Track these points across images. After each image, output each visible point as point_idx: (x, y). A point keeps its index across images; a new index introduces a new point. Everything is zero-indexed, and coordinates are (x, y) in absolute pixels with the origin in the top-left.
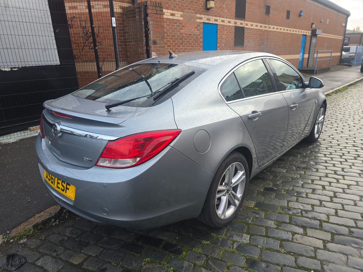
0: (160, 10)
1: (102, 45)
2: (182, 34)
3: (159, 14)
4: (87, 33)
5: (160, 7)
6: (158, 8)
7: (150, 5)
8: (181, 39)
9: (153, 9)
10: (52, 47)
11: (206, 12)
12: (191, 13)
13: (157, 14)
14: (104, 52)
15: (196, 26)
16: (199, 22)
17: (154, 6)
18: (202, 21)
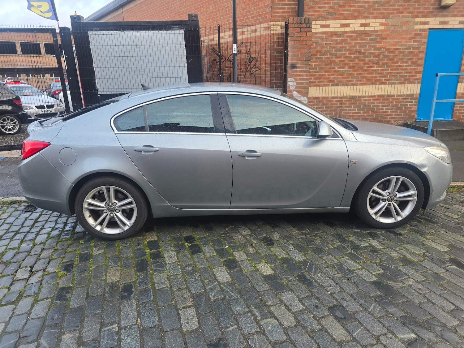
0: (307, 27)
1: (259, 70)
2: (379, 49)
3: (305, 32)
4: (250, 58)
5: (307, 23)
6: (304, 24)
7: (292, 22)
8: (378, 56)
9: (296, 27)
10: (184, 76)
11: (439, 12)
12: (404, 17)
13: (300, 32)
14: (261, 77)
15: (413, 36)
16: (420, 29)
17: (297, 23)
18: (427, 27)
